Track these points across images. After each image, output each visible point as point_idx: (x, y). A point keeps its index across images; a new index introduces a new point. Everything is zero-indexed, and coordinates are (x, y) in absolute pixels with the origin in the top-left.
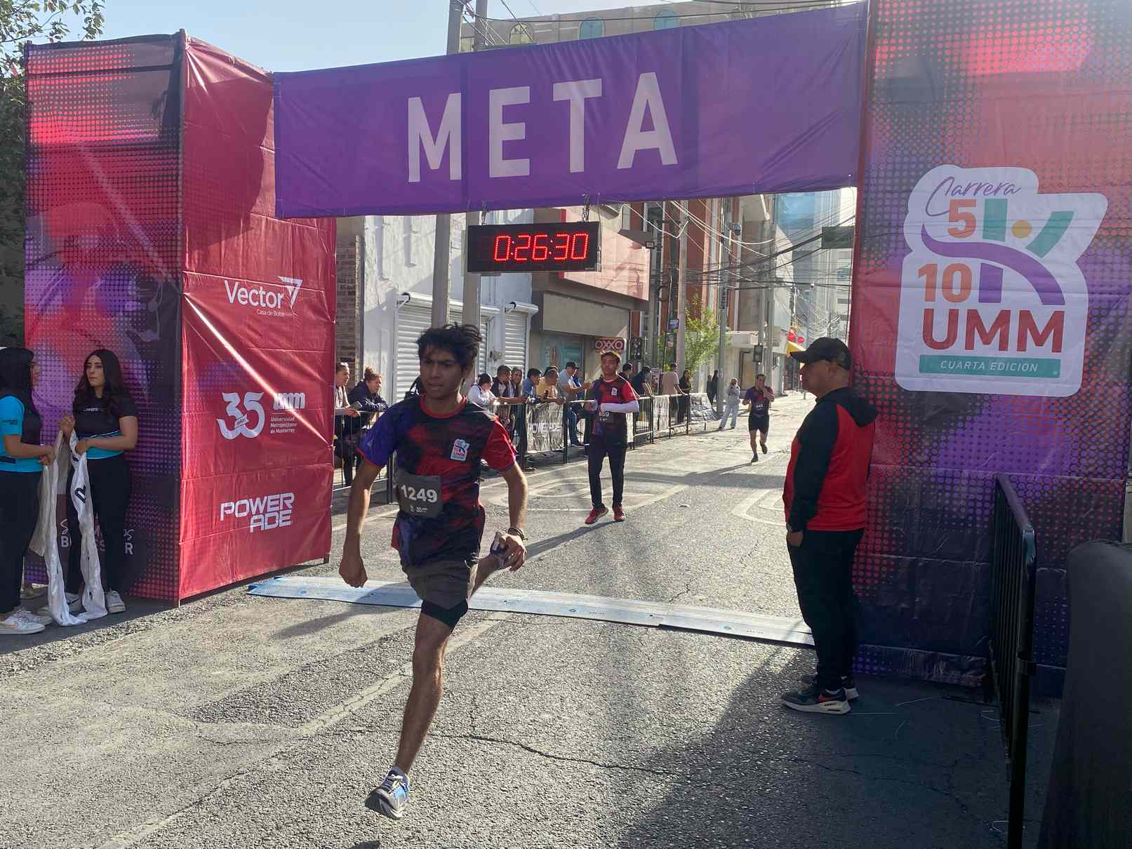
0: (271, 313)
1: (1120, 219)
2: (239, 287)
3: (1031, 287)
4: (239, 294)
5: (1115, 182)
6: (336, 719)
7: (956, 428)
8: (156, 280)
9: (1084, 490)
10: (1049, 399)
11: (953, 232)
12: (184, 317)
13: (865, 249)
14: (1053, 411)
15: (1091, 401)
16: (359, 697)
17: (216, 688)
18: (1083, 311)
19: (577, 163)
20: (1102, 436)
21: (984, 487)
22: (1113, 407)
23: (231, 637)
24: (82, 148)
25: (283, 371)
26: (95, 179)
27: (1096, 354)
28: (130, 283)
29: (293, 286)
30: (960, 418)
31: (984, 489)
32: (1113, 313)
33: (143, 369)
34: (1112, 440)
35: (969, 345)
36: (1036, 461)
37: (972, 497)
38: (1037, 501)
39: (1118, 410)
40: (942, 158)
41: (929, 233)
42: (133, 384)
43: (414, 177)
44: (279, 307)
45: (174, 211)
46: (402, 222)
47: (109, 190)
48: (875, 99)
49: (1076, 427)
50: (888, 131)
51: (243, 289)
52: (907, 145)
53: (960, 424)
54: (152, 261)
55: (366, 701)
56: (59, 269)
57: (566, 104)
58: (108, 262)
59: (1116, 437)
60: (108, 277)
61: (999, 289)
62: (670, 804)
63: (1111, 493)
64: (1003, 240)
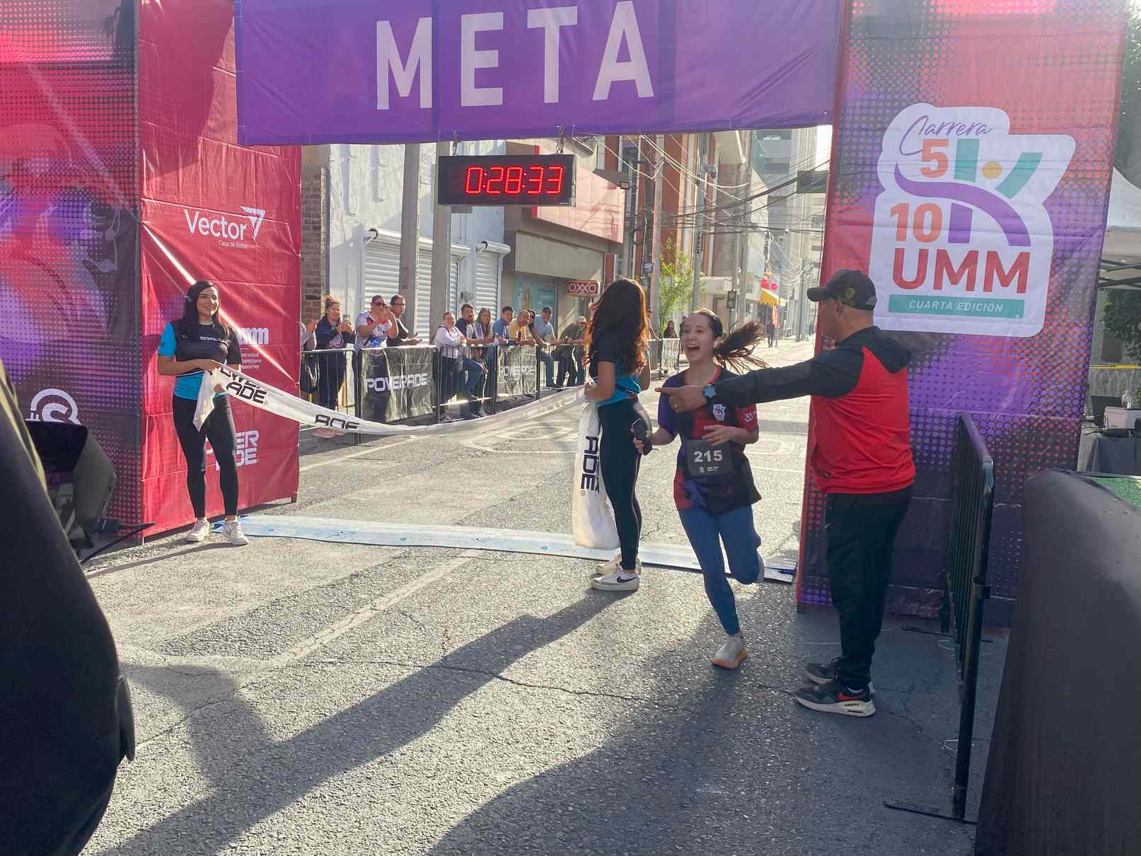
0: (233, 245)
1: (1086, 161)
2: (200, 216)
3: (999, 228)
4: (200, 224)
5: (1084, 124)
6: (307, 651)
7: (922, 367)
8: (113, 207)
9: (1044, 428)
10: (1012, 338)
11: (926, 172)
12: (143, 247)
13: (839, 186)
14: (1015, 351)
15: (1052, 342)
16: (329, 630)
17: (183, 622)
18: (1048, 253)
19: (551, 93)
20: (1061, 376)
21: (948, 425)
22: (1073, 347)
23: (198, 574)
24: (29, 66)
25: (246, 305)
26: (44, 99)
27: (1059, 295)
28: (85, 209)
29: (257, 217)
30: (928, 357)
31: (948, 427)
32: (1076, 255)
33: (100, 300)
34: (1070, 380)
35: (938, 285)
36: (998, 400)
37: (936, 434)
38: (998, 440)
39: (1078, 351)
40: (917, 97)
41: (902, 173)
42: (91, 315)
43: (383, 104)
44: (242, 238)
45: (131, 134)
46: (369, 154)
47: (60, 111)
48: (852, 34)
49: (1037, 367)
50: (866, 67)
51: (204, 219)
52: (883, 82)
53: (926, 364)
54: (108, 188)
55: (337, 634)
56: (8, 194)
57: (540, 32)
58: (61, 187)
59: (1075, 377)
60: (61, 204)
61: (969, 230)
62: (638, 727)
63: (1069, 431)
64: (974, 181)
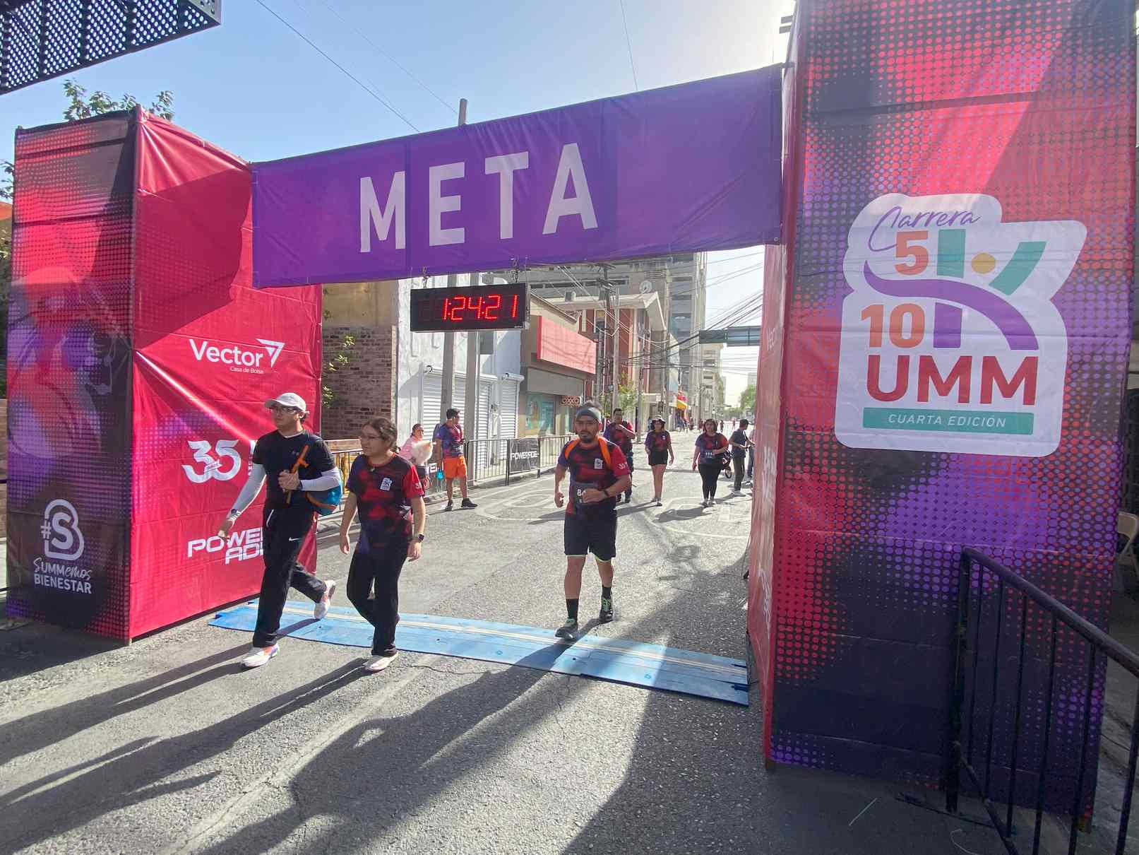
0: (247, 371)
1: (1102, 249)
2: (209, 346)
3: (996, 328)
4: (208, 352)
7: (907, 491)
8: (110, 336)
9: (1065, 567)
10: (1019, 459)
11: (903, 269)
13: (798, 289)
14: (1024, 474)
15: (1072, 463)
18: (1062, 357)
19: (506, 231)
20: (1087, 504)
25: (262, 421)
28: (89, 340)
29: (275, 349)
30: (913, 479)
31: (942, 562)
32: (1098, 359)
33: (97, 420)
34: (1100, 509)
35: (923, 396)
36: (1005, 532)
37: (928, 570)
39: (1107, 474)
40: (886, 187)
41: (874, 271)
43: (366, 247)
49: (1054, 493)
51: (216, 349)
53: (913, 487)
54: (107, 319)
56: (34, 329)
57: (496, 177)
58: (72, 320)
59: (1105, 505)
60: (72, 335)
61: (958, 332)
63: (1101, 571)
64: (962, 277)
